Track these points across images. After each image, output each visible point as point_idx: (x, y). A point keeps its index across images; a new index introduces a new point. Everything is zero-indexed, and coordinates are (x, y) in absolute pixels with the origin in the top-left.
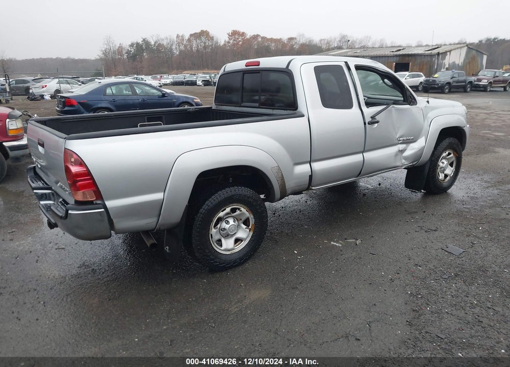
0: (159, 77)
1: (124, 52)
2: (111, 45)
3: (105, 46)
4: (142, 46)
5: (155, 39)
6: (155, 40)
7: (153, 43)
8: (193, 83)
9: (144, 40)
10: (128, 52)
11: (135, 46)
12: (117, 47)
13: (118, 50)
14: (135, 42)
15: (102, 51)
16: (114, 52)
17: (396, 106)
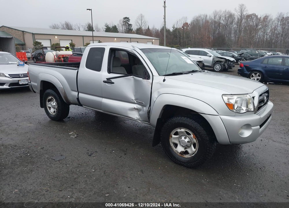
17: (135, 77)
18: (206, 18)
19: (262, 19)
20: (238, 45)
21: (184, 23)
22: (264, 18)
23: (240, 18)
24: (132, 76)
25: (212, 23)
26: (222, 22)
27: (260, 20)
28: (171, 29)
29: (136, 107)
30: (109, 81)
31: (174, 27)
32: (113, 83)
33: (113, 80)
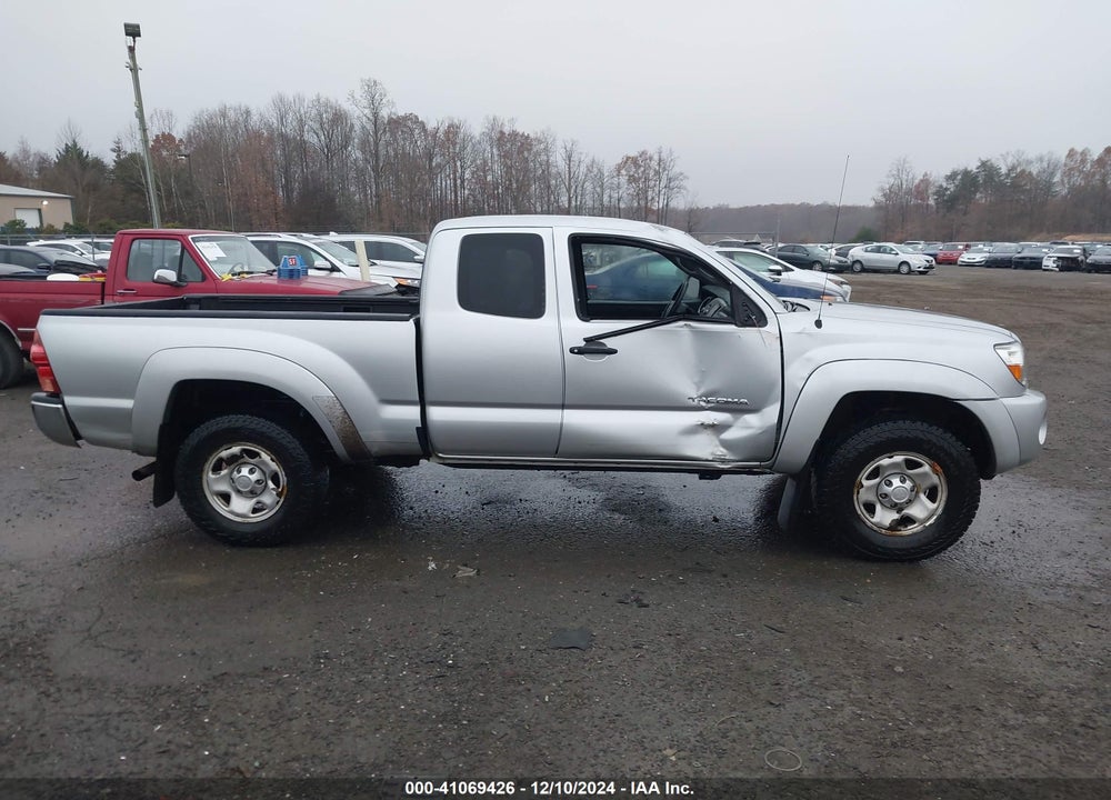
0: (961, 247)
1: (932, 190)
2: (905, 177)
3: (892, 181)
4: (977, 177)
5: (1010, 161)
6: (1010, 164)
7: (1004, 170)
8: (1035, 264)
9: (984, 164)
10: (941, 192)
11: (959, 177)
12: (917, 181)
13: (918, 187)
14: (962, 168)
15: (883, 190)
16: (909, 192)
17: (692, 323)
18: (246, 121)
19: (441, 134)
20: (381, 220)
21: (157, 136)
22: (447, 133)
23: (370, 127)
24: (682, 323)
25: (270, 140)
26: (311, 138)
27: (434, 136)
28: (109, 159)
29: (707, 422)
30: (593, 347)
31: (118, 150)
32: (615, 352)
33: (610, 343)
